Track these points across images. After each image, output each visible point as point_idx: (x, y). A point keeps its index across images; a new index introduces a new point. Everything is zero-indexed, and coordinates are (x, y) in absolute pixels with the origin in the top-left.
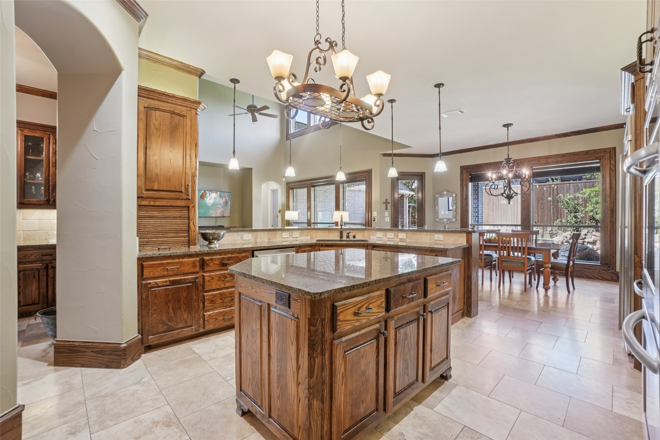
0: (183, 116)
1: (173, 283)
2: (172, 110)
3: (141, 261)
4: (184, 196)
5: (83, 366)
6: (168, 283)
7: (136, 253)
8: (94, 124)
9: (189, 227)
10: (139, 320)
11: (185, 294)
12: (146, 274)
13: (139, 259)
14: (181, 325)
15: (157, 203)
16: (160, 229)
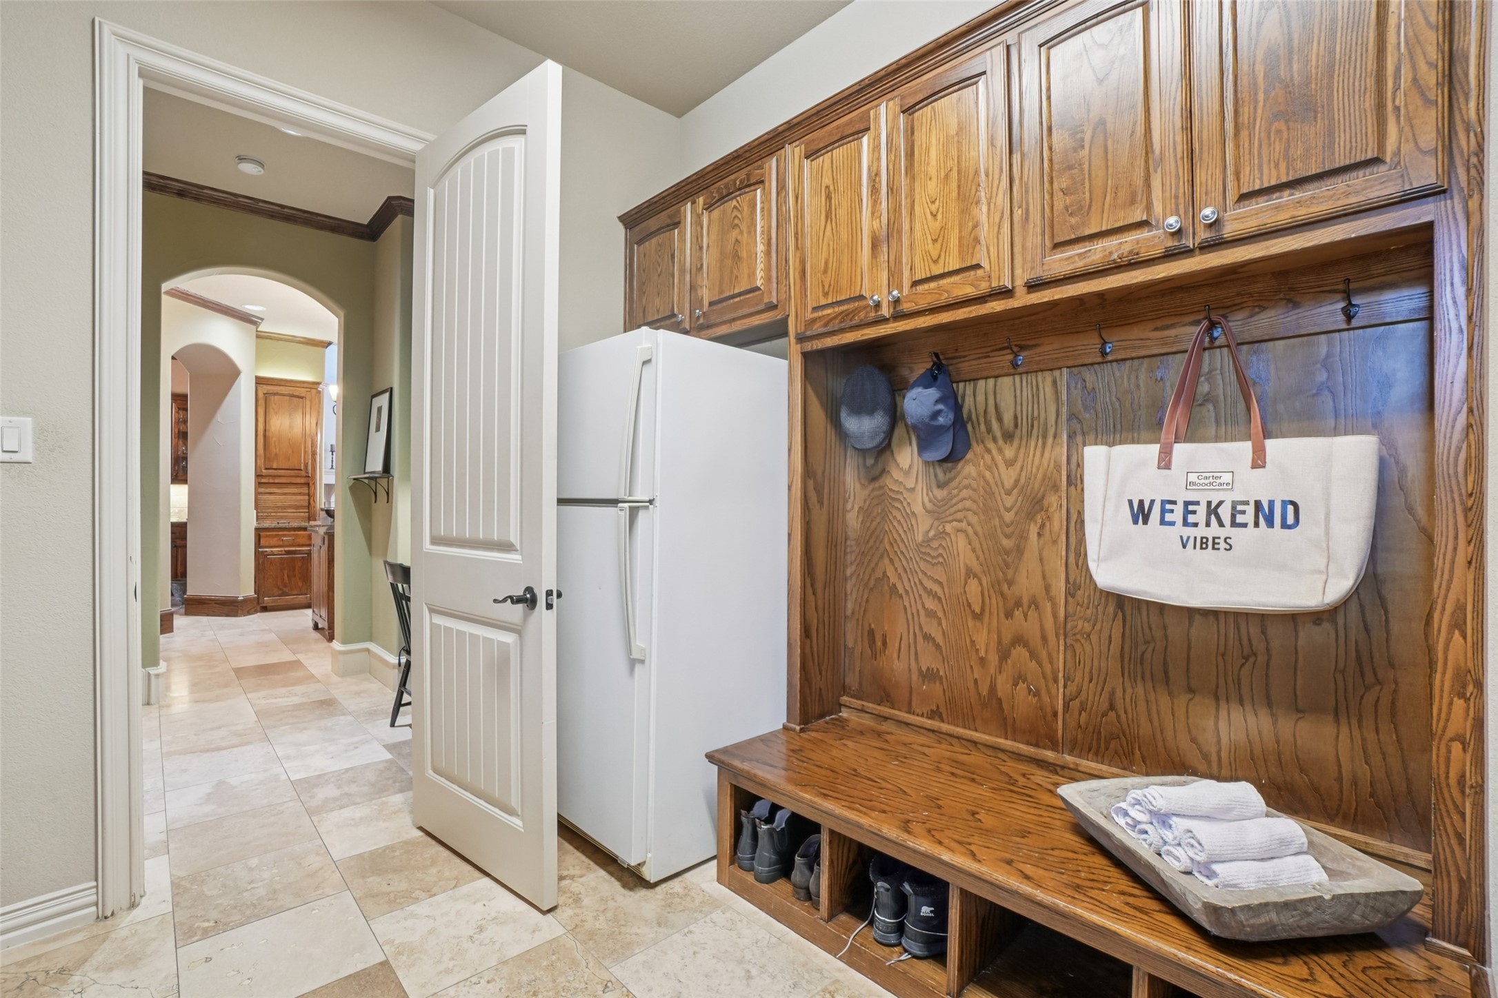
0: (302, 398)
1: (288, 552)
2: (291, 393)
3: (259, 532)
4: (303, 473)
5: (208, 615)
6: (283, 552)
7: (254, 524)
8: (219, 417)
9: (309, 503)
10: (255, 582)
11: (300, 564)
12: (263, 542)
13: (256, 529)
14: (295, 592)
15: (276, 481)
16: (279, 504)
